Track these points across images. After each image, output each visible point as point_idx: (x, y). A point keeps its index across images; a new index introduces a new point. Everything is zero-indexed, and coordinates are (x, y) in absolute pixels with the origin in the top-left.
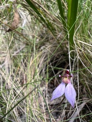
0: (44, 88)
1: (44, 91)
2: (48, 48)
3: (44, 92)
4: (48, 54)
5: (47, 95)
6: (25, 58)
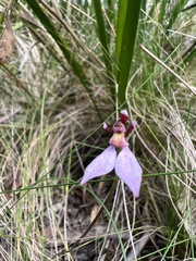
0: (59, 205)
1: (57, 213)
2: (73, 115)
3: (58, 216)
4: (73, 129)
5: (65, 222)
6: (20, 134)
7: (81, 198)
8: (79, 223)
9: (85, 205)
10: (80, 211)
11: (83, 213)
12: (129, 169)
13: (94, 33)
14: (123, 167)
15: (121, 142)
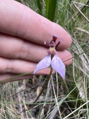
7: (32, 83)
8: (32, 95)
9: (34, 87)
10: (32, 89)
11: (33, 90)
12: (59, 65)
13: (34, 4)
14: (55, 64)
15: (54, 52)
